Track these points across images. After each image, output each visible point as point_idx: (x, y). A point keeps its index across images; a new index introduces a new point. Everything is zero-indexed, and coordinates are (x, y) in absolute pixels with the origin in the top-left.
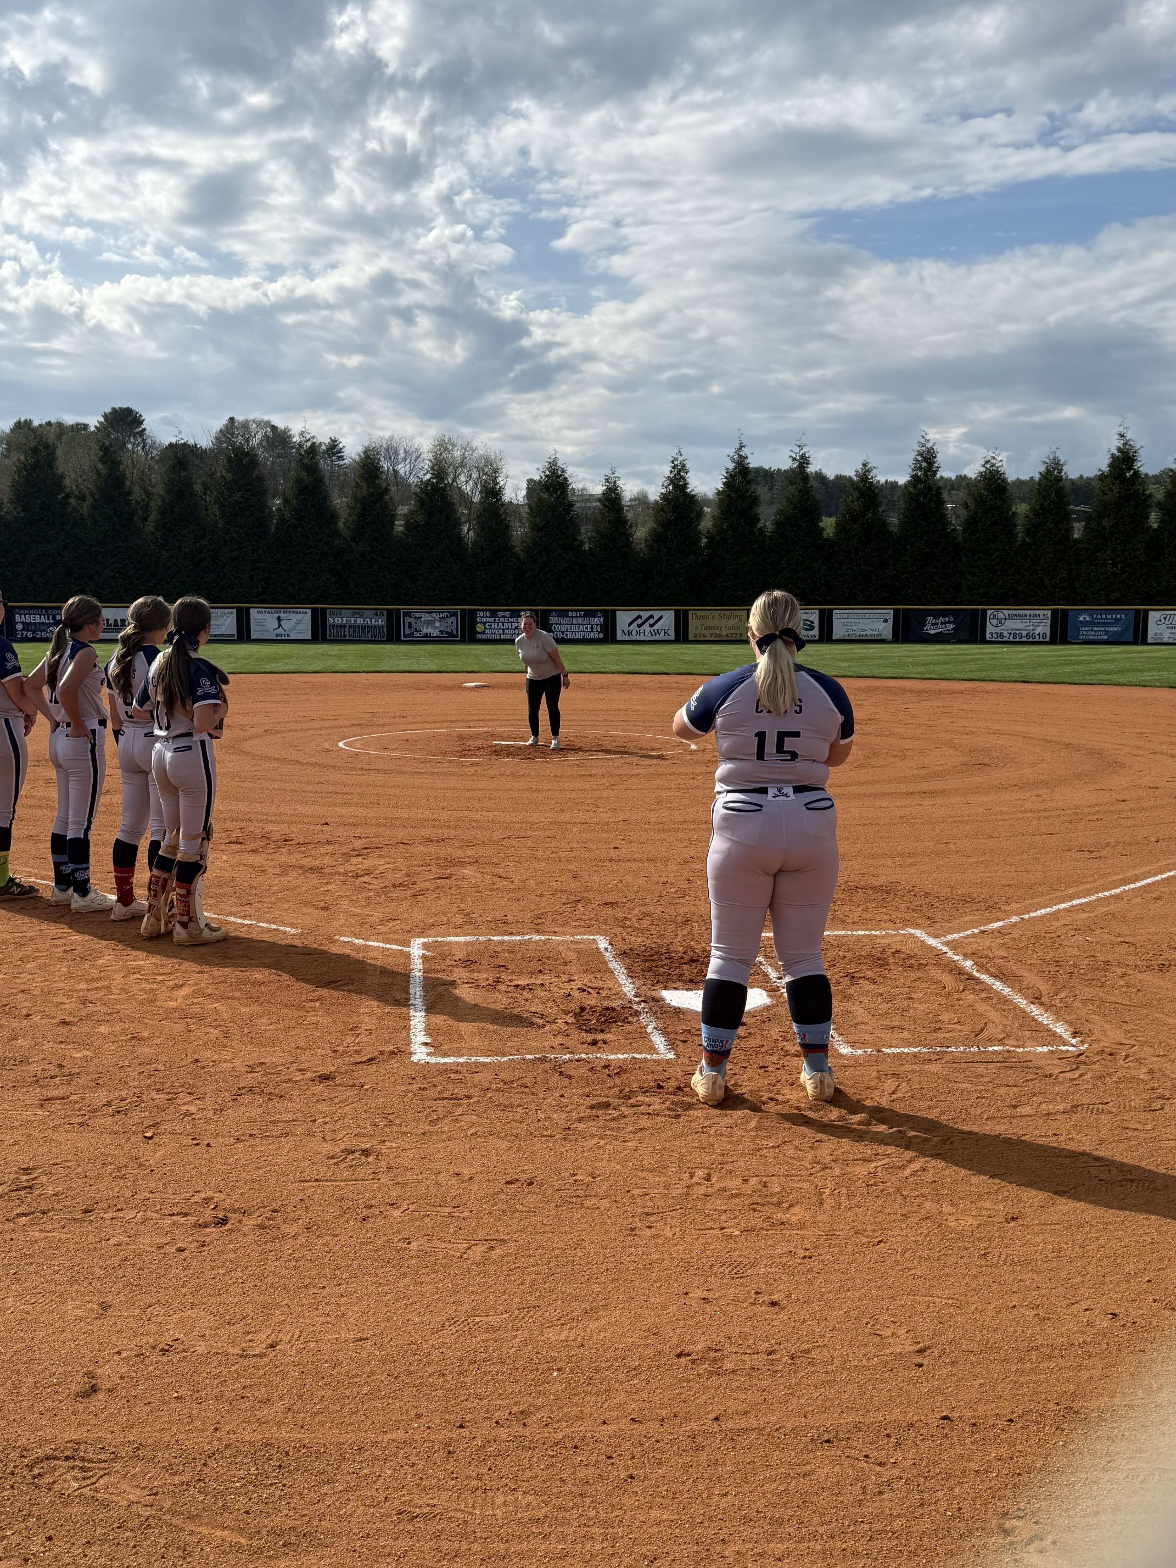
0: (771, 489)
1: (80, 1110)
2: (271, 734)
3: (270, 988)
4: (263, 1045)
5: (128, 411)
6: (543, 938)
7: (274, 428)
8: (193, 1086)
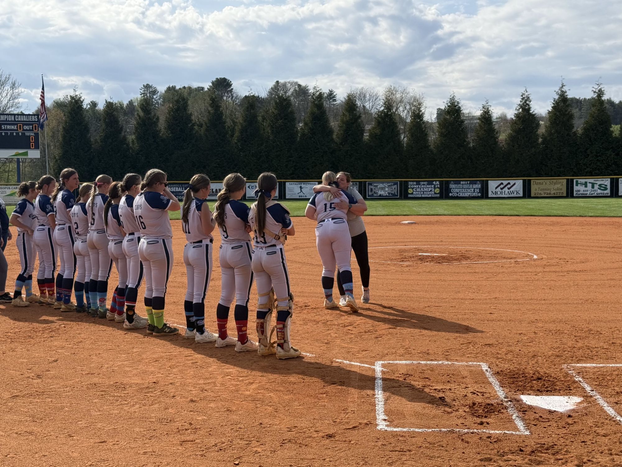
0: (580, 110)
1: (201, 448)
2: (297, 249)
3: (299, 386)
4: (295, 417)
5: (224, 80)
6: (450, 363)
7: (299, 86)
8: (259, 438)
